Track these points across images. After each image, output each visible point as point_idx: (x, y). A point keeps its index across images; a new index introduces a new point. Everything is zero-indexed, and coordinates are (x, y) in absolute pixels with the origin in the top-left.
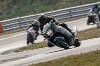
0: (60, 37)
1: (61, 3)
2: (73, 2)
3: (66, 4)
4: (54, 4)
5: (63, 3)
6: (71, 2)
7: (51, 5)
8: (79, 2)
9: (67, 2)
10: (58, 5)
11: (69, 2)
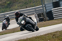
0: (29, 25)
1: (14, 7)
2: (22, 6)
3: (17, 7)
4: (10, 8)
5: (16, 7)
6: (21, 6)
7: (8, 8)
8: (25, 6)
9: (18, 6)
10: (13, 8)
11: (19, 6)
